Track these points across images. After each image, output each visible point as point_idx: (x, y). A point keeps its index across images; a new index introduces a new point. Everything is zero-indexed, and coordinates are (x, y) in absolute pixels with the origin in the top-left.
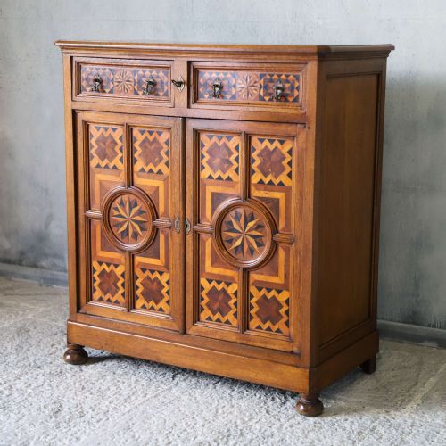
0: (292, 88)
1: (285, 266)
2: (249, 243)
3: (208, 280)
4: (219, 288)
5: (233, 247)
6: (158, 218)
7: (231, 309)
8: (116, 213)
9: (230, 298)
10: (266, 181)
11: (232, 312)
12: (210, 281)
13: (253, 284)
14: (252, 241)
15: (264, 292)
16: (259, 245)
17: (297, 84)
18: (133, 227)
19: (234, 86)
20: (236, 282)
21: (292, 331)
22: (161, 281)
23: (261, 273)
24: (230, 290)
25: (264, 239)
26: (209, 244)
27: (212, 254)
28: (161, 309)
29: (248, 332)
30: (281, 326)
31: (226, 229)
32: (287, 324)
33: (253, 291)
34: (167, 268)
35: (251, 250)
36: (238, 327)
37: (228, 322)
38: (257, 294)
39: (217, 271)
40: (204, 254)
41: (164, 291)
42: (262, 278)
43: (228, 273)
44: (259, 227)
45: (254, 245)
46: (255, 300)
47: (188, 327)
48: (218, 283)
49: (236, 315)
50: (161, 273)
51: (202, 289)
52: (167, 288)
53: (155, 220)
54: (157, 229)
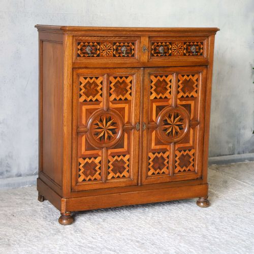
0: (200, 49)
1: (193, 137)
2: (176, 129)
4: (159, 156)
5: (167, 133)
6: (124, 125)
7: (165, 165)
8: (97, 127)
9: (165, 160)
10: (185, 96)
11: (166, 167)
12: (154, 154)
13: (177, 150)
14: (177, 127)
15: (182, 152)
16: (181, 129)
17: (202, 46)
18: (108, 133)
19: (171, 49)
20: (168, 151)
21: (196, 168)
22: (125, 160)
23: (181, 143)
24: (165, 156)
25: (183, 126)
26: (154, 133)
27: (155, 138)
28: (124, 176)
29: (175, 175)
30: (190, 167)
31: (164, 124)
32: (193, 165)
33: (177, 153)
34: (128, 152)
35: (177, 133)
36: (169, 174)
37: (163, 173)
38: (179, 154)
39: (158, 147)
40: (151, 140)
41: (126, 166)
42: (182, 145)
43: (164, 147)
44: (181, 120)
45: (178, 130)
46: (178, 157)
47: (143, 181)
48: (159, 153)
49: (168, 168)
50: (124, 156)
51: (150, 158)
52: (128, 163)
53: (123, 127)
54: (124, 131)
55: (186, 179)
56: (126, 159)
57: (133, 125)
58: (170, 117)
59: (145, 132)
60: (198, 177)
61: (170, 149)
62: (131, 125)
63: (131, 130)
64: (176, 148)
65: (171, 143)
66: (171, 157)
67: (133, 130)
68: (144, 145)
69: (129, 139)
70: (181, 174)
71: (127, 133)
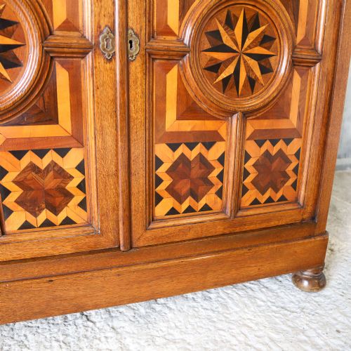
1: (300, 101)
2: (249, 69)
3: (169, 145)
4: (192, 155)
5: (220, 78)
6: (51, 33)
7: (212, 185)
9: (211, 168)
11: (214, 190)
12: (174, 147)
13: (251, 138)
14: (254, 64)
16: (266, 70)
20: (222, 140)
21: (302, 193)
22: (65, 167)
23: (265, 117)
24: (212, 155)
25: (272, 60)
26: (172, 77)
27: (179, 94)
28: (68, 221)
29: (240, 214)
30: (286, 190)
31: (208, 46)
32: (294, 186)
33: (251, 147)
34: (78, 138)
35: (252, 82)
36: (223, 211)
37: (206, 208)
38: (255, 152)
39: (188, 126)
40: (163, 98)
41: (71, 186)
42: (265, 124)
43: (209, 125)
44: (266, 40)
45: (257, 72)
46: (252, 162)
47: (135, 236)
48: (191, 146)
49: (219, 193)
50: (63, 152)
51: (159, 163)
52: (78, 178)
53: (46, 39)
54: (52, 58)
55: (272, 224)
56: (69, 163)
57: (88, 34)
58: (230, 24)
59: (136, 68)
60: (305, 216)
61: (229, 133)
62: (83, 37)
63: (84, 55)
64: (248, 133)
65: (232, 113)
66: (231, 160)
67: (90, 55)
68: (133, 115)
69: (76, 88)
70: (258, 211)
71: (65, 68)
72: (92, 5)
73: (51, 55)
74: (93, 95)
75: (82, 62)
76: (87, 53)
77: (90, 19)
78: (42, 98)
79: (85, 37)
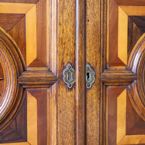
6: (24, 70)
39: (136, 140)
53: (20, 75)
54: (24, 89)
57: (54, 69)
59: (93, 95)
62: (49, 71)
63: (50, 85)
67: (54, 86)
68: (89, 133)
69: (42, 111)
71: (34, 96)
72: (57, 47)
73: (24, 87)
74: (57, 117)
75: (48, 90)
76: (53, 84)
77: (55, 57)
78: (14, 121)
79: (51, 71)
